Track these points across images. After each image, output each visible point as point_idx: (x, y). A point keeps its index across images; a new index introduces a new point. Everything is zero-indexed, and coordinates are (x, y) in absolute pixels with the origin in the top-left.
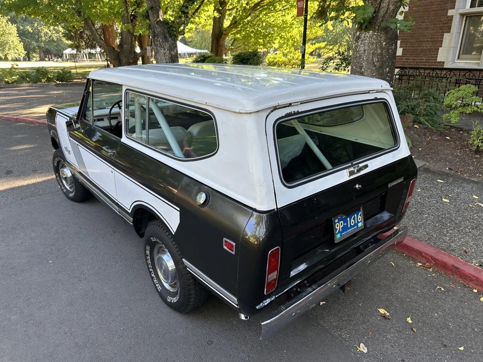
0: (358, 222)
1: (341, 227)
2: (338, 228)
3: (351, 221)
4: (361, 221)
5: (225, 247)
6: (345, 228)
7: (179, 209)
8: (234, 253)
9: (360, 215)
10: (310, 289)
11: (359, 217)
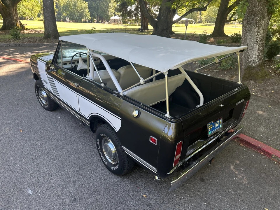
0: (220, 125)
1: (211, 128)
2: (210, 129)
3: (216, 125)
4: (221, 124)
5: (151, 141)
6: (213, 129)
7: (121, 119)
8: (156, 144)
9: (221, 121)
10: (195, 163)
11: (220, 122)
